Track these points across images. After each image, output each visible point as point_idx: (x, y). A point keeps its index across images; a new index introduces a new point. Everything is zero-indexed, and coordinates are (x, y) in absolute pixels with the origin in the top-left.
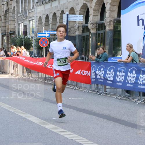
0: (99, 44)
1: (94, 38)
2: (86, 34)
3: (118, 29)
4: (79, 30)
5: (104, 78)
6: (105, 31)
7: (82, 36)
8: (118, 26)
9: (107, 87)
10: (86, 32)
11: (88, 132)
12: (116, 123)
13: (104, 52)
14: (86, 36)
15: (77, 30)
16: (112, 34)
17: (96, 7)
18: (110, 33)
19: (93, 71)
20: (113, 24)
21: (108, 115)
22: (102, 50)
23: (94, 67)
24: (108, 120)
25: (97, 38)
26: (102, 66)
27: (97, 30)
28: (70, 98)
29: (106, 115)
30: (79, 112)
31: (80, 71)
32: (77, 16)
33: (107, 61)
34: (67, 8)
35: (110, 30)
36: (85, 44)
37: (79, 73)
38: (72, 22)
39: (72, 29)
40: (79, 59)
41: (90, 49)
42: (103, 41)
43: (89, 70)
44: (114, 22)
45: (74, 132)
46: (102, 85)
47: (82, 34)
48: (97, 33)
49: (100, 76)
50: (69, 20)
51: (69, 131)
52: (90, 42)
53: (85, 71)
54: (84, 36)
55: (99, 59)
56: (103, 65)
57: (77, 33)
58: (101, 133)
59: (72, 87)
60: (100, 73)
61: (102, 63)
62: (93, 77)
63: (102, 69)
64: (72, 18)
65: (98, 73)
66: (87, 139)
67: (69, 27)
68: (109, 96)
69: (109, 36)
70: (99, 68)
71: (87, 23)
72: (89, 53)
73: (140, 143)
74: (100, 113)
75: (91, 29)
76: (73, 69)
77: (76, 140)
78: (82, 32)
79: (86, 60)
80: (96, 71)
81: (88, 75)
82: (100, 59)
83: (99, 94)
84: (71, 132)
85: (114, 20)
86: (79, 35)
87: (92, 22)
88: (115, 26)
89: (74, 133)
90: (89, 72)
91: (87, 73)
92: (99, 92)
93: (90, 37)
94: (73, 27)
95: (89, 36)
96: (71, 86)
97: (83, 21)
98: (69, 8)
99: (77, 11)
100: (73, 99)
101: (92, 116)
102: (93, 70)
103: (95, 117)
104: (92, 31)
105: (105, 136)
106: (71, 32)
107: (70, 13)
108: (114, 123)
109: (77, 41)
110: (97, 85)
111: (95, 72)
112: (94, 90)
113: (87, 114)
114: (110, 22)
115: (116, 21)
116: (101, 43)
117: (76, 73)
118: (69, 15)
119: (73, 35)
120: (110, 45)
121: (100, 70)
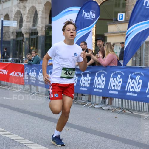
0: (32, 48)
1: (27, 42)
2: (20, 38)
3: (49, 34)
4: (13, 35)
5: (37, 79)
6: (37, 36)
7: (16, 41)
8: (50, 31)
9: (39, 88)
10: (20, 37)
11: (20, 129)
12: (47, 121)
13: (37, 55)
14: (20, 40)
15: (12, 34)
16: (44, 39)
17: (29, 14)
18: (43, 38)
19: (26, 73)
20: (45, 29)
21: (39, 113)
22: (34, 53)
23: (27, 69)
24: (39, 118)
25: (30, 43)
26: (34, 68)
27: (30, 35)
28: (4, 98)
29: (38, 113)
30: (12, 111)
31: (14, 72)
32: (11, 22)
33: (39, 63)
34: (2, 14)
35: (42, 36)
36: (19, 48)
37: (13, 75)
38: (7, 28)
39: (7, 34)
40: (13, 62)
41: (24, 53)
42: (36, 46)
43: (22, 71)
44: (46, 28)
45: (7, 129)
46: (34, 86)
47: (16, 39)
48: (30, 38)
49: (33, 77)
50: (4, 25)
51: (2, 129)
52: (24, 46)
53: (18, 73)
54: (18, 41)
55: (31, 62)
56: (36, 67)
57: (12, 37)
58: (33, 130)
59: (6, 88)
60: (33, 75)
61: (35, 65)
62: (26, 78)
63: (35, 71)
64: (6, 23)
65: (31, 75)
66: (19, 135)
67: (4, 32)
68: (41, 95)
69: (41, 41)
70: (32, 70)
71: (21, 29)
72: (23, 56)
73: (68, 139)
74: (32, 112)
75: (25, 34)
76: (7, 71)
77: (9, 137)
78: (16, 37)
79: (19, 62)
80: (29, 72)
81: (21, 76)
82: (33, 61)
83: (31, 94)
84: (4, 129)
85: (46, 26)
86: (14, 40)
87: (25, 28)
88: (47, 31)
89: (7, 131)
90: (23, 74)
91: (20, 75)
92: (31, 92)
93: (24, 42)
94: (7, 32)
95: (23, 40)
96: (5, 86)
97: (17, 27)
98: (4, 14)
99: (12, 17)
100: (7, 98)
101: (25, 114)
102: (26, 71)
103: (27, 115)
104: (25, 36)
105: (36, 132)
106: (6, 36)
107: (5, 19)
108: (45, 120)
109: (11, 45)
110: (30, 86)
111: (28, 74)
112: (27, 90)
113: (20, 113)
114: (42, 28)
115: (47, 27)
116: (34, 47)
117: (10, 75)
118: (4, 21)
119: (8, 39)
120: (42, 49)
121: (32, 72)
